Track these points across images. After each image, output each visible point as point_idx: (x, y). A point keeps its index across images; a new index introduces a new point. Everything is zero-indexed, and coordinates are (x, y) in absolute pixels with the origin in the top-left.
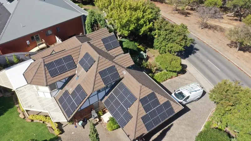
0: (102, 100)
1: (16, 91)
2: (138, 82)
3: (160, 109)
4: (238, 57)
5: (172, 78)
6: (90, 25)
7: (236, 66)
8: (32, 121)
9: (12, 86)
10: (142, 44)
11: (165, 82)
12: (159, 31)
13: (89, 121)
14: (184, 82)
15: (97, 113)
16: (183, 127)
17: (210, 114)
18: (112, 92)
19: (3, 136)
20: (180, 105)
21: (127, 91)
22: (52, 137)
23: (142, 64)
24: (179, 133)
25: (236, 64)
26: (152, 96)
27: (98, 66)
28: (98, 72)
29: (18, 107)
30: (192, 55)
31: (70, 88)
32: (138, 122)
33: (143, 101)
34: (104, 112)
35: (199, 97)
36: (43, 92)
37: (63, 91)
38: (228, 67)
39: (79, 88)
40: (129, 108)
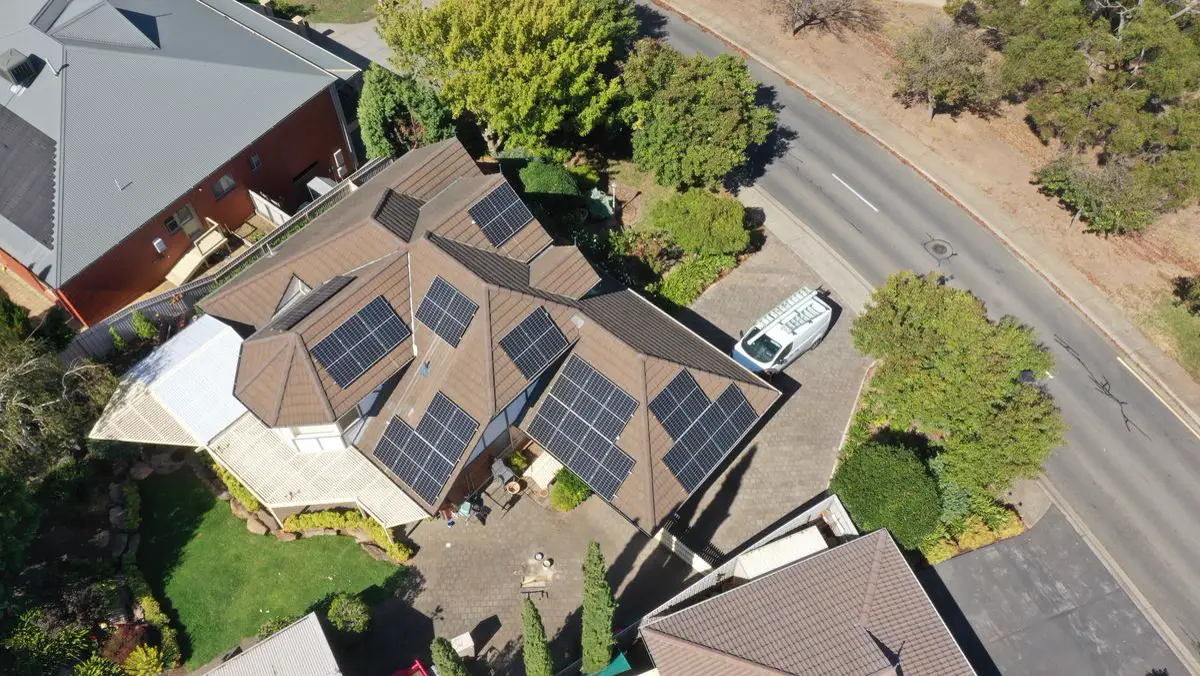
0: (517, 422)
1: (210, 452)
2: (632, 350)
3: (714, 417)
4: (935, 145)
5: (721, 276)
6: (380, 129)
7: (931, 182)
8: (299, 535)
9: (189, 438)
10: (581, 149)
11: (700, 300)
12: (646, 104)
13: (488, 494)
14: (762, 285)
15: (508, 463)
16: (785, 448)
17: (861, 387)
18: (548, 391)
19: (229, 603)
20: (768, 388)
21: (601, 385)
22: (390, 573)
23: (610, 247)
24: (778, 469)
25: (929, 176)
26: (683, 383)
27: (493, 322)
28: (495, 344)
29: (228, 501)
30: (776, 160)
31: (408, 406)
32: (655, 474)
33: (659, 407)
34: (530, 458)
35: (820, 335)
36: (317, 439)
37: (384, 420)
38: (906, 194)
39: (441, 405)
40: (618, 438)
